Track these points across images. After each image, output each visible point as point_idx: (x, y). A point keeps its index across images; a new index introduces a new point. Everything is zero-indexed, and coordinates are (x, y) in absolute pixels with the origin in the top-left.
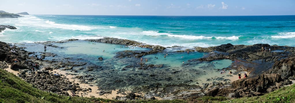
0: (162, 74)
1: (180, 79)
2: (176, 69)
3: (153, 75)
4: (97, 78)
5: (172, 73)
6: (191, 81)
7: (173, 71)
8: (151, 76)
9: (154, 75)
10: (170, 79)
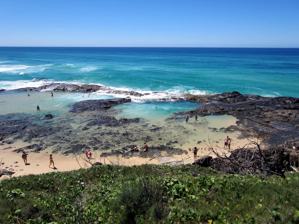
0: (139, 132)
1: (161, 139)
2: (156, 125)
3: (126, 134)
4: (47, 146)
5: (151, 130)
6: (176, 142)
7: (153, 128)
8: (124, 135)
9: (128, 134)
10: (148, 139)
